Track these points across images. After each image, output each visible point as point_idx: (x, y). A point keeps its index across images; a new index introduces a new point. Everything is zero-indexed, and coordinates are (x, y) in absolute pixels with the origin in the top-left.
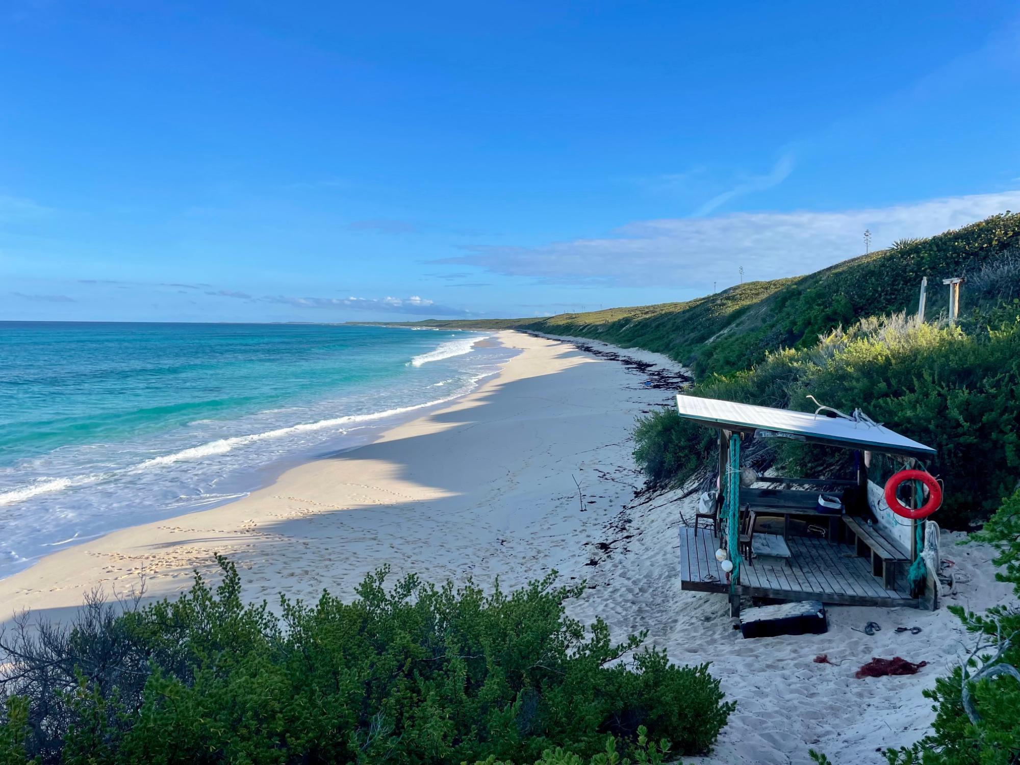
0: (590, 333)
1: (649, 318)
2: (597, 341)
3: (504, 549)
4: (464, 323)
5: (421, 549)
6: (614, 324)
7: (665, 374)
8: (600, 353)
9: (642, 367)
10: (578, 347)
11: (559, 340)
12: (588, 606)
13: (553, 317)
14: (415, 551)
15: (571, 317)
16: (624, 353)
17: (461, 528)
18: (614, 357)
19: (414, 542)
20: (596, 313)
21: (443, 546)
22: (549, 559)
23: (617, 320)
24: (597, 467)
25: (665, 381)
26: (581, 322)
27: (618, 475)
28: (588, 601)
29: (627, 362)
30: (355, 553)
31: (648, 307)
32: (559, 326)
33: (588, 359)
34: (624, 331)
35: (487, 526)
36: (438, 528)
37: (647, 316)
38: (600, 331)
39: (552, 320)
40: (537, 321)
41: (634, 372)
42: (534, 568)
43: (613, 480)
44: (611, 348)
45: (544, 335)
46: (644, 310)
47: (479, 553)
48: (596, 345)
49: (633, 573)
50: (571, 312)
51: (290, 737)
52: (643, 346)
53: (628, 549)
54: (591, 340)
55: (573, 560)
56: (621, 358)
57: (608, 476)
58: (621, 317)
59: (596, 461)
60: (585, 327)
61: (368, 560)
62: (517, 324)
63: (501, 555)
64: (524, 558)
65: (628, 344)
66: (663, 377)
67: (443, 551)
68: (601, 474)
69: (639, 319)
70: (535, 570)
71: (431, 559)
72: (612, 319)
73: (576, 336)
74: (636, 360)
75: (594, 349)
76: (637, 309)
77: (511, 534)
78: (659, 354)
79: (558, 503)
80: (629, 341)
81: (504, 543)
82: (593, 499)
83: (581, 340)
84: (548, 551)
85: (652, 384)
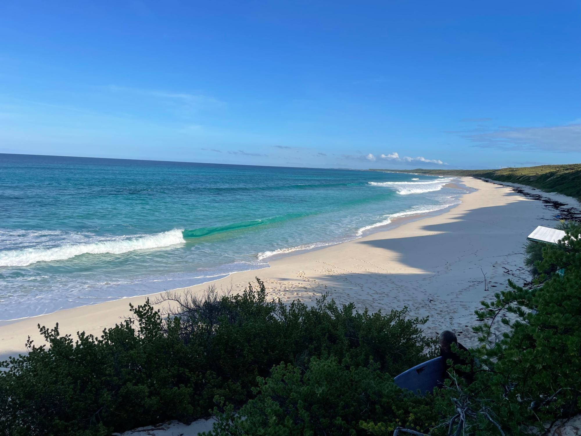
0: (524, 181)
1: (568, 173)
2: (528, 187)
3: (430, 305)
4: (439, 172)
5: (384, 298)
6: (542, 176)
7: (572, 211)
8: (529, 194)
9: (557, 205)
10: (514, 190)
11: (502, 185)
12: (469, 342)
13: (500, 170)
14: (380, 298)
15: (512, 170)
16: (546, 195)
17: (409, 290)
18: (538, 198)
19: (381, 294)
20: (531, 168)
21: (395, 298)
22: (456, 314)
23: (545, 173)
24: (504, 266)
25: (571, 216)
26: (519, 174)
27: (518, 272)
28: (470, 339)
29: (546, 202)
30: (348, 295)
31: (570, 165)
32: (503, 176)
33: (520, 198)
34: (550, 180)
35: (424, 291)
36: (397, 288)
37: (567, 172)
38: (531, 180)
39: (499, 172)
40: (489, 172)
41: (550, 209)
42: (445, 317)
43: (513, 275)
44: (537, 192)
45: (492, 181)
46: (565, 167)
47: (415, 305)
48: (527, 189)
49: (503, 329)
50: (513, 167)
51: (270, 351)
52: (561, 192)
53: (506, 315)
54: (524, 186)
55: (470, 317)
56: (543, 199)
57: (510, 272)
58: (548, 171)
59: (506, 263)
60: (521, 177)
61: (354, 299)
62: (475, 173)
63: (428, 308)
64: (441, 311)
65: (551, 190)
66: (570, 213)
67: (395, 301)
68: (506, 271)
69: (561, 173)
70: (446, 319)
71: (388, 304)
72: (540, 173)
73: (513, 183)
74: (554, 200)
75: (525, 192)
76: (562, 166)
77: (437, 298)
78: (571, 197)
79: (472, 284)
80: (551, 187)
81: (431, 302)
82: (495, 285)
83: (517, 185)
84: (456, 310)
85: (561, 217)
